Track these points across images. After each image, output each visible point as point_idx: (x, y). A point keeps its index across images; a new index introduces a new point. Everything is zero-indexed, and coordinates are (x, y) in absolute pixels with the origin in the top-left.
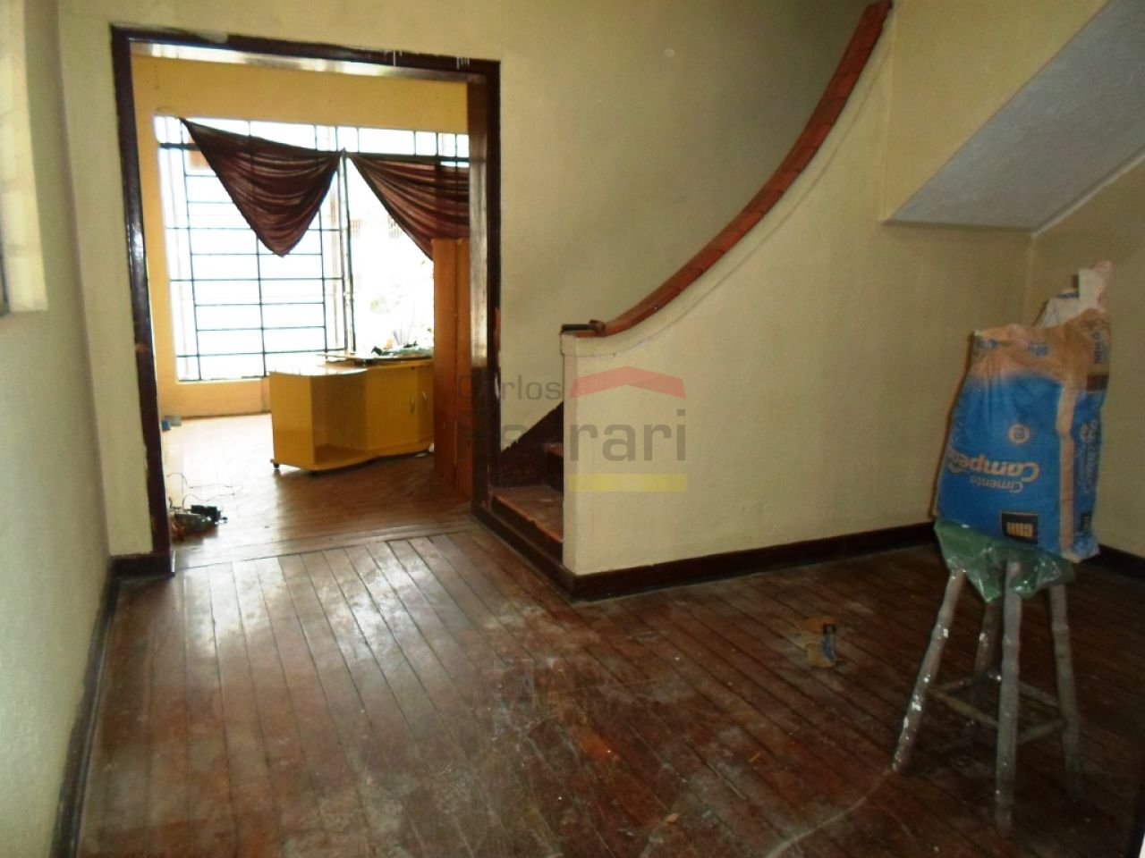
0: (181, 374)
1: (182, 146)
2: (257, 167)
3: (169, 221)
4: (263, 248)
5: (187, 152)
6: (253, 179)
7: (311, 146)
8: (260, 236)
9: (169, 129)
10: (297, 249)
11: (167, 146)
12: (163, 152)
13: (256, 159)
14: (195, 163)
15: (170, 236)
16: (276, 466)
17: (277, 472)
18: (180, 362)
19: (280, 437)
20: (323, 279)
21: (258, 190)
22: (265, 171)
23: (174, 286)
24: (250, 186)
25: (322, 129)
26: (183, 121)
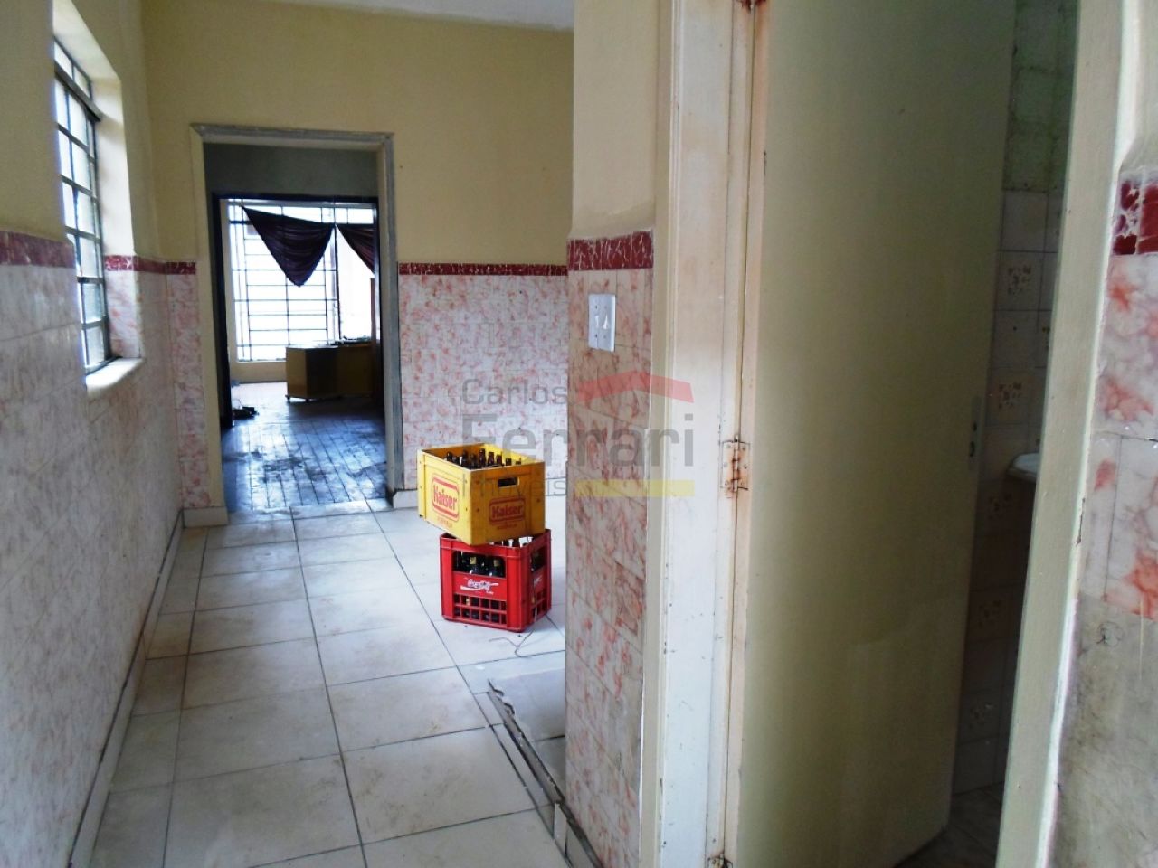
0: (240, 357)
1: (242, 222)
2: (287, 234)
3: (234, 265)
4: (289, 282)
5: (245, 226)
6: (283, 241)
7: (319, 220)
8: (288, 276)
9: (235, 212)
10: (309, 282)
11: (235, 222)
12: (232, 226)
13: (287, 229)
14: (250, 232)
15: (235, 275)
16: (289, 398)
17: (289, 402)
18: (239, 349)
19: (292, 392)
20: (326, 300)
21: (287, 248)
22: (292, 236)
23: (237, 304)
24: (282, 246)
25: (326, 210)
26: (243, 208)
